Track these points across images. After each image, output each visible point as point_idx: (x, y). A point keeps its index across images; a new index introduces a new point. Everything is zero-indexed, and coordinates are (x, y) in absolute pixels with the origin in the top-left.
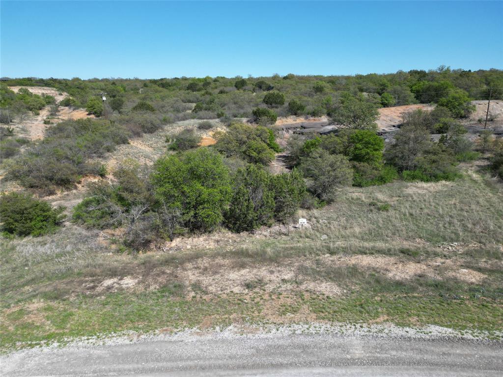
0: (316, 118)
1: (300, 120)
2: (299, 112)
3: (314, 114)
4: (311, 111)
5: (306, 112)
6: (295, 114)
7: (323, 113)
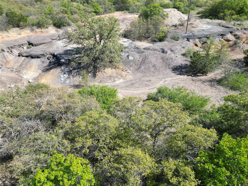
0: (43, 30)
1: (25, 33)
2: (21, 23)
3: (39, 25)
4: (35, 22)
5: (31, 23)
6: (18, 26)
7: (49, 24)
